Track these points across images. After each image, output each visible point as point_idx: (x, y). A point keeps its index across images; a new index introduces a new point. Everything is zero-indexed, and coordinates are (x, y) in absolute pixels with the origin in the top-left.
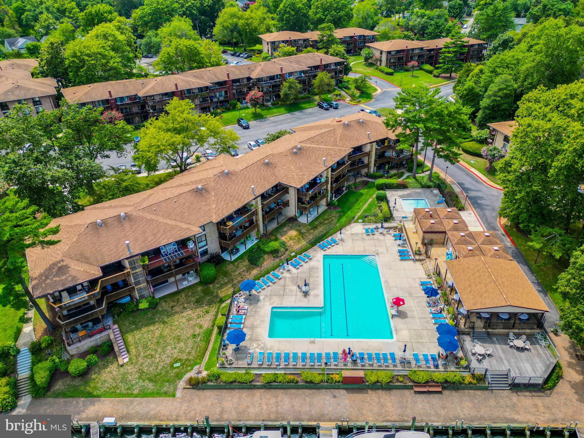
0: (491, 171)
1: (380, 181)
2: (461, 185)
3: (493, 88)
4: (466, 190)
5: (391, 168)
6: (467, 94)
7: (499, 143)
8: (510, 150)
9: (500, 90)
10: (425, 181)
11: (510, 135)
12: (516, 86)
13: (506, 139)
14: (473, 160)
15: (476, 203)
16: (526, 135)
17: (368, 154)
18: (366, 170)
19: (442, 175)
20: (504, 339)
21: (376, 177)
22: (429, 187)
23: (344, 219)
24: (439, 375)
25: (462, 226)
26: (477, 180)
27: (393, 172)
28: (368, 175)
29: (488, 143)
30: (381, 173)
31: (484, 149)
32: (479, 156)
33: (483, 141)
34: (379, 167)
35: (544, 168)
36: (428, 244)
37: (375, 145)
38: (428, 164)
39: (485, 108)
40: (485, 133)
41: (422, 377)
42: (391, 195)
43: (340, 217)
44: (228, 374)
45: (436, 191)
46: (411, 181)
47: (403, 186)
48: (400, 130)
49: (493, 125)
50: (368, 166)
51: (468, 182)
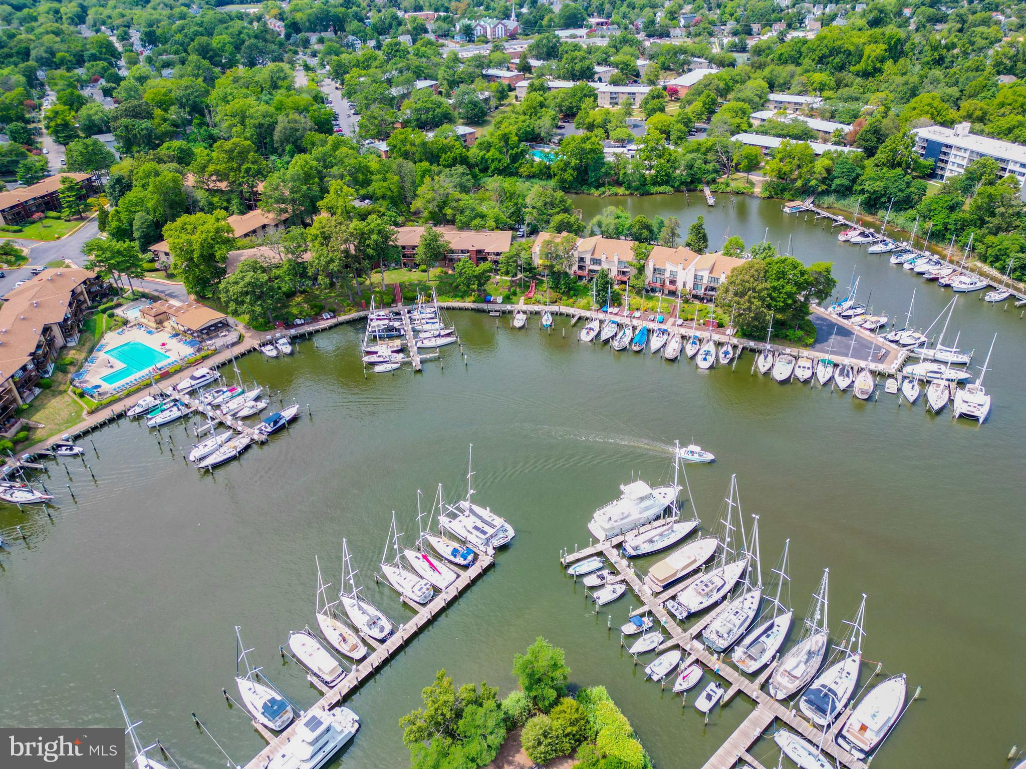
0: (171, 276)
1: (102, 307)
2: (156, 290)
3: (136, 224)
4: (162, 292)
5: (101, 298)
6: (117, 232)
7: (163, 258)
8: (172, 259)
9: (142, 223)
10: (132, 297)
11: (168, 251)
12: (151, 218)
13: (167, 254)
14: (154, 274)
15: (172, 296)
16: (175, 247)
17: (82, 293)
18: (85, 305)
19: (141, 290)
20: (217, 336)
21: (96, 307)
22: (137, 299)
23: (97, 336)
24: (199, 356)
25: (170, 307)
26: (164, 285)
27: (105, 300)
28: (89, 308)
29: (155, 261)
30: (96, 304)
31: (156, 265)
32: (157, 270)
33: (152, 261)
34: (93, 300)
35: (191, 259)
36: (160, 323)
37: (83, 286)
38: (127, 287)
39: (139, 238)
40: (149, 255)
41: (193, 360)
42: (118, 311)
43: (94, 335)
44: (104, 402)
45: (143, 299)
46: (121, 300)
47: (119, 305)
48: (97, 269)
49: (153, 248)
50: (85, 301)
51: (160, 288)
